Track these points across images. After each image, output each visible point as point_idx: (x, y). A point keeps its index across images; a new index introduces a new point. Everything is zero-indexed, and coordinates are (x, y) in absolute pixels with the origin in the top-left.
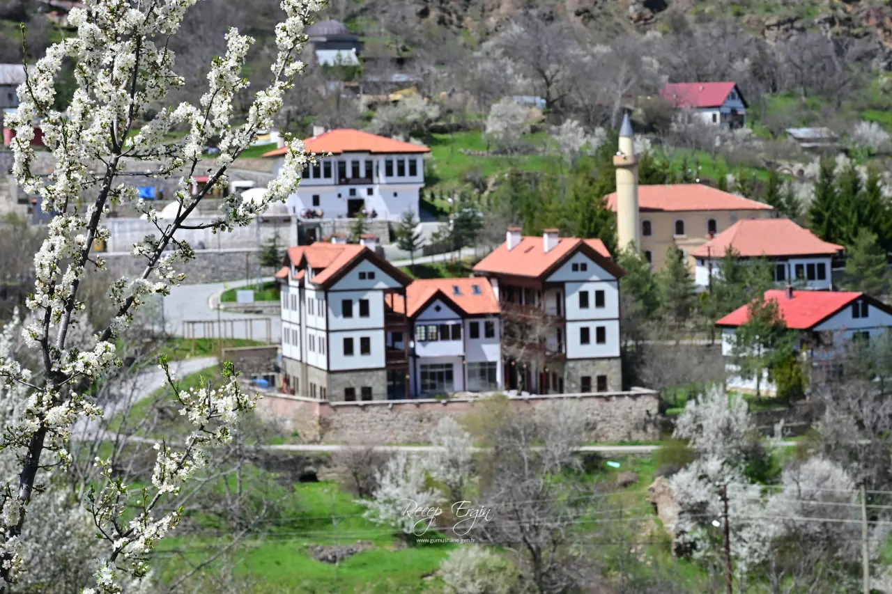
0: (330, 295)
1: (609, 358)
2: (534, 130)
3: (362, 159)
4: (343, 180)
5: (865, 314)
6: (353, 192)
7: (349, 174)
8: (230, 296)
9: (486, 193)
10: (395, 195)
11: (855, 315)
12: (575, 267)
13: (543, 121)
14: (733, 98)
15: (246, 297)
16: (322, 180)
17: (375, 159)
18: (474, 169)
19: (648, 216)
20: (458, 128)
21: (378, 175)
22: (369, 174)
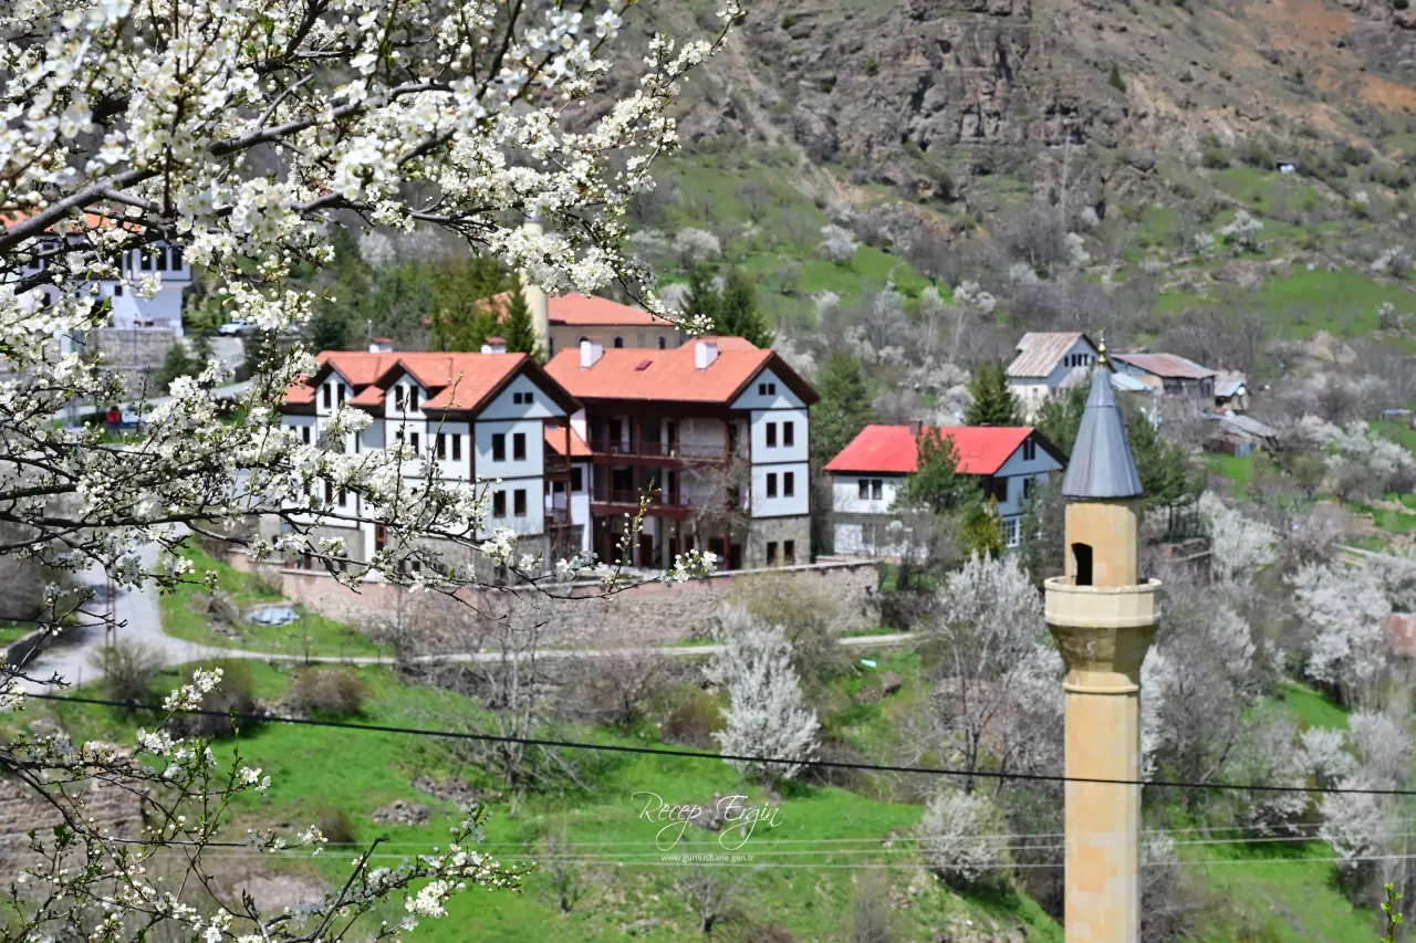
0: (478, 426)
1: (797, 516)
5: (1033, 457)
11: (1026, 458)
12: (762, 390)
21: (130, 268)
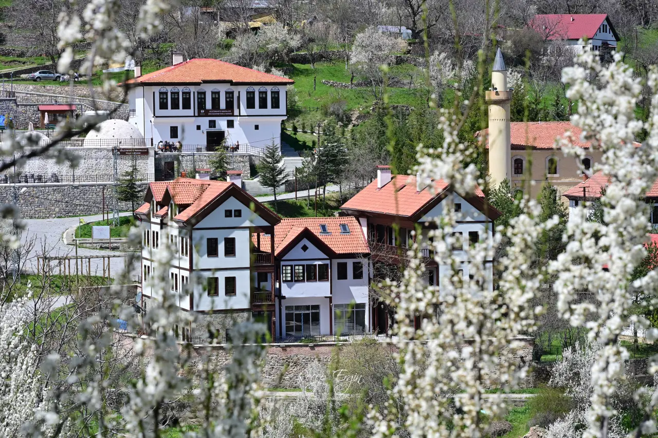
0: (194, 233)
2: (400, 61)
3: (223, 89)
4: (202, 111)
6: (212, 124)
7: (209, 105)
8: (85, 231)
9: (350, 127)
10: (257, 127)
13: (409, 52)
14: (605, 31)
15: (102, 233)
16: (181, 111)
17: (236, 89)
18: (338, 101)
19: (520, 154)
20: (320, 57)
21: (239, 107)
22: (230, 105)
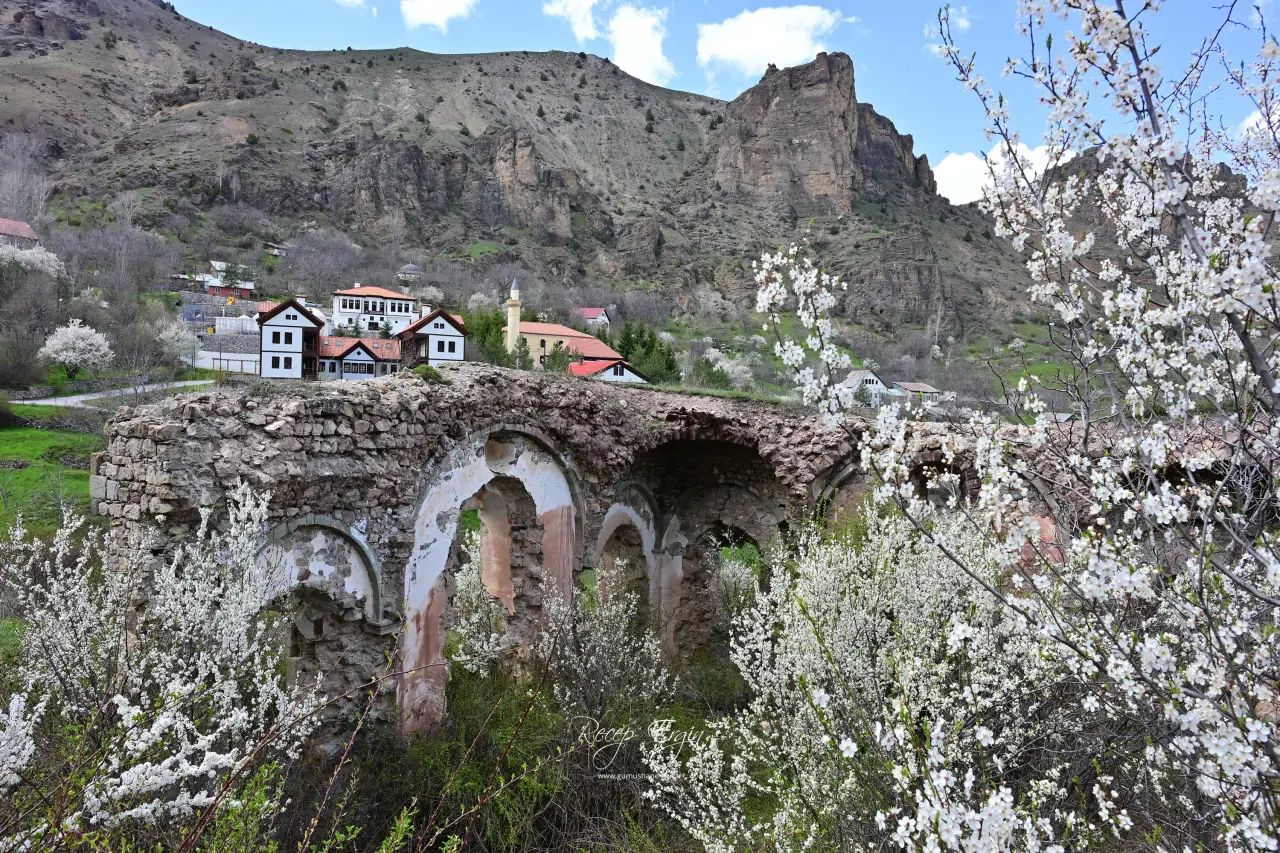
3: (378, 300)
4: (367, 311)
5: (622, 374)
6: (372, 318)
7: (370, 309)
10: (396, 322)
11: (616, 374)
14: (603, 315)
16: (354, 310)
17: (385, 301)
21: (386, 311)
22: (382, 309)
